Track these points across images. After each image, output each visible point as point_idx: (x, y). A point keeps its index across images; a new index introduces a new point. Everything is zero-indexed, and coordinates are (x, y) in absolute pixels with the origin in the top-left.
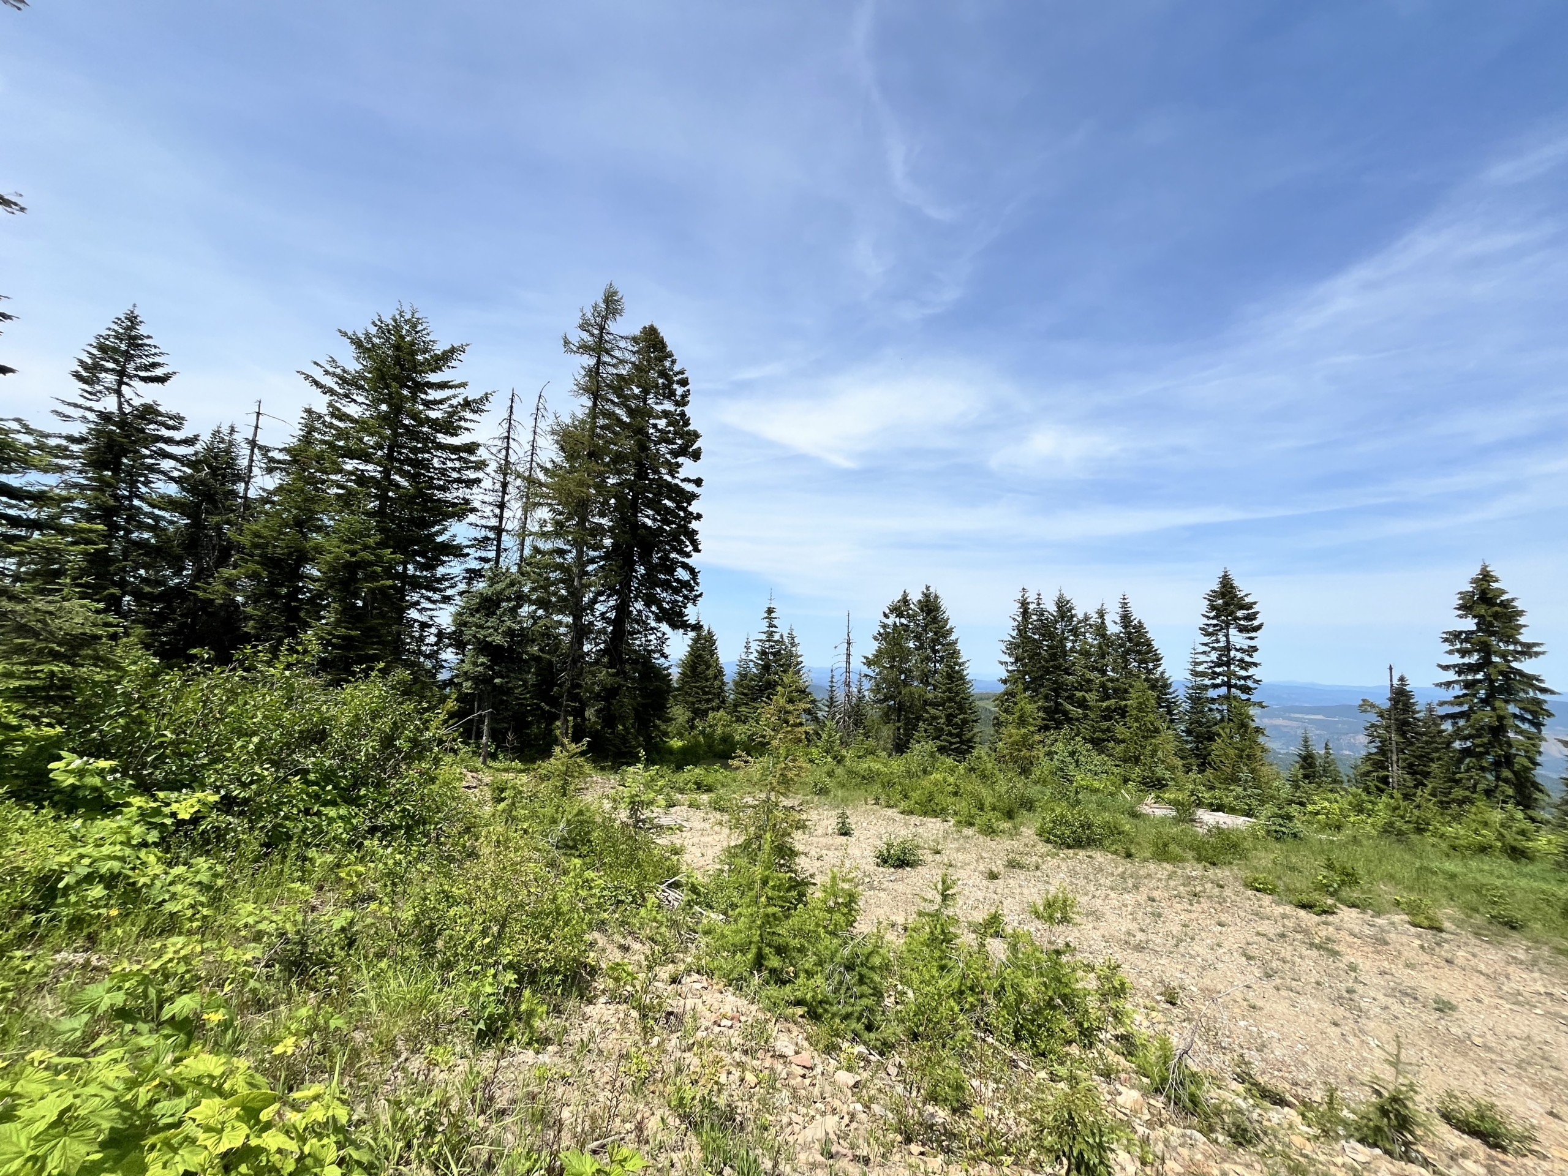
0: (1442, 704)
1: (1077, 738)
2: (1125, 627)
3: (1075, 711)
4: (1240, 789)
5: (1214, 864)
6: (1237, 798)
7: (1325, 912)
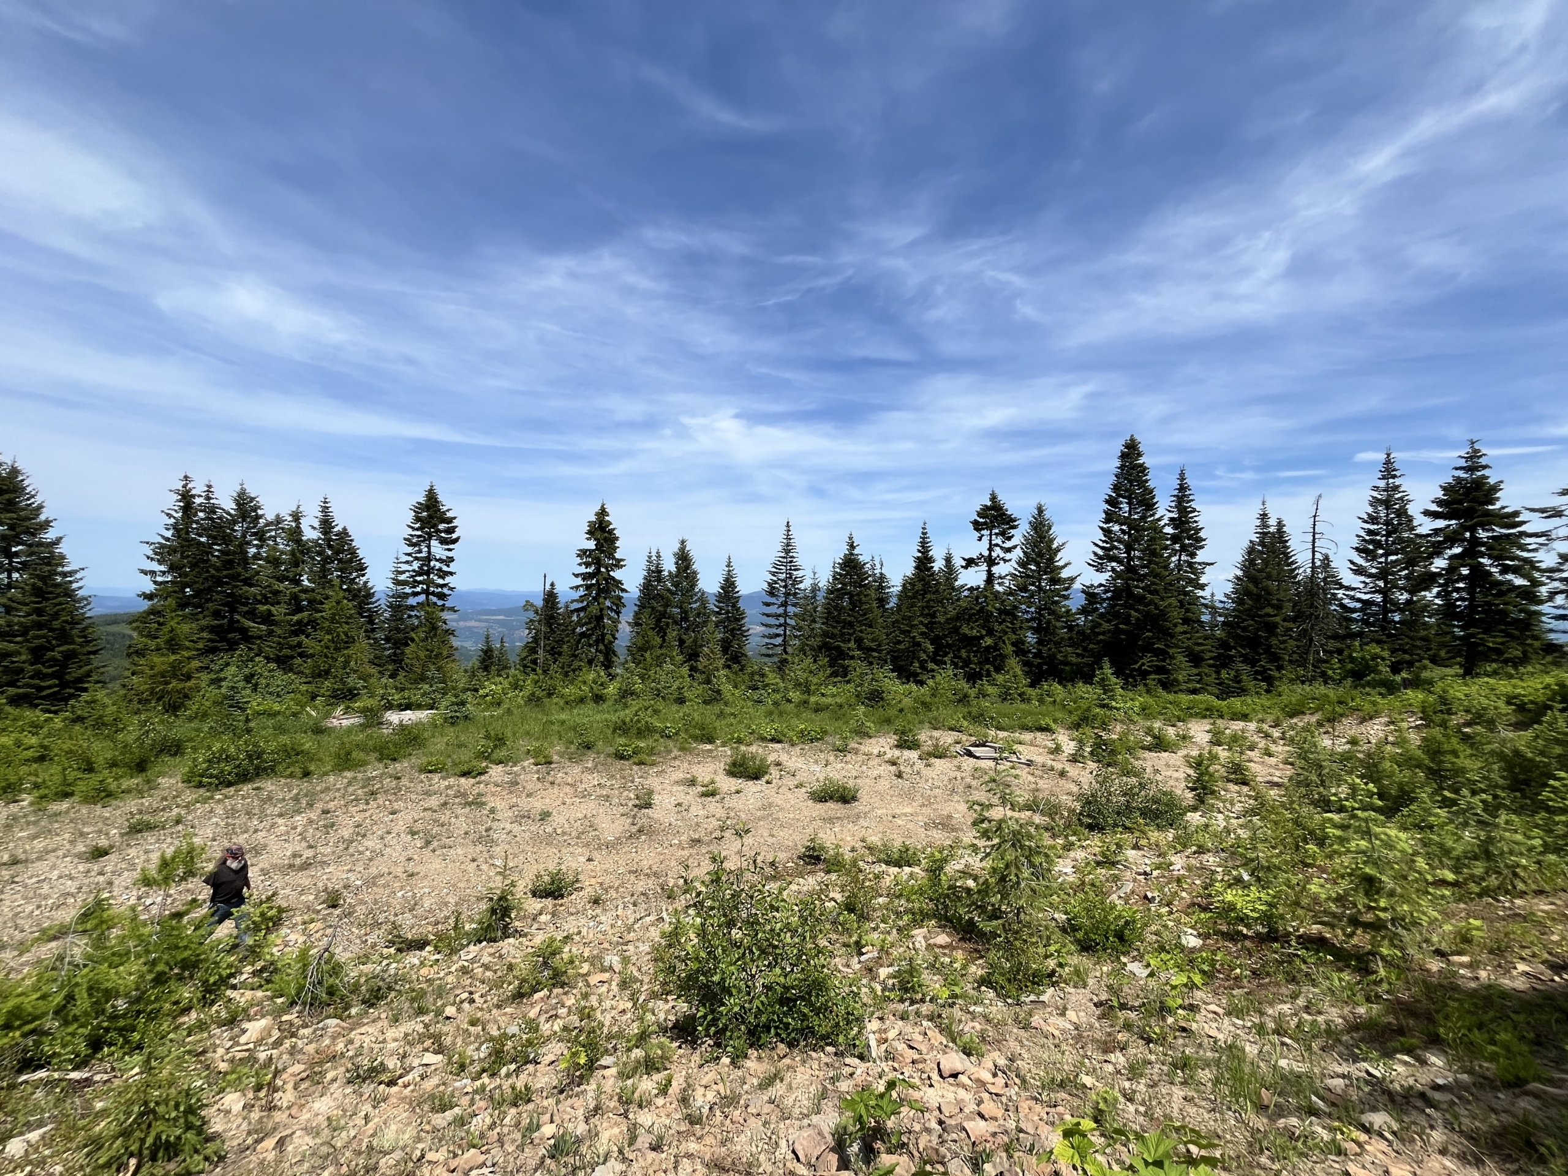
0: (573, 601)
1: (257, 659)
2: (325, 533)
3: (255, 627)
4: (427, 686)
5: (395, 760)
6: (423, 695)
7: (480, 774)
